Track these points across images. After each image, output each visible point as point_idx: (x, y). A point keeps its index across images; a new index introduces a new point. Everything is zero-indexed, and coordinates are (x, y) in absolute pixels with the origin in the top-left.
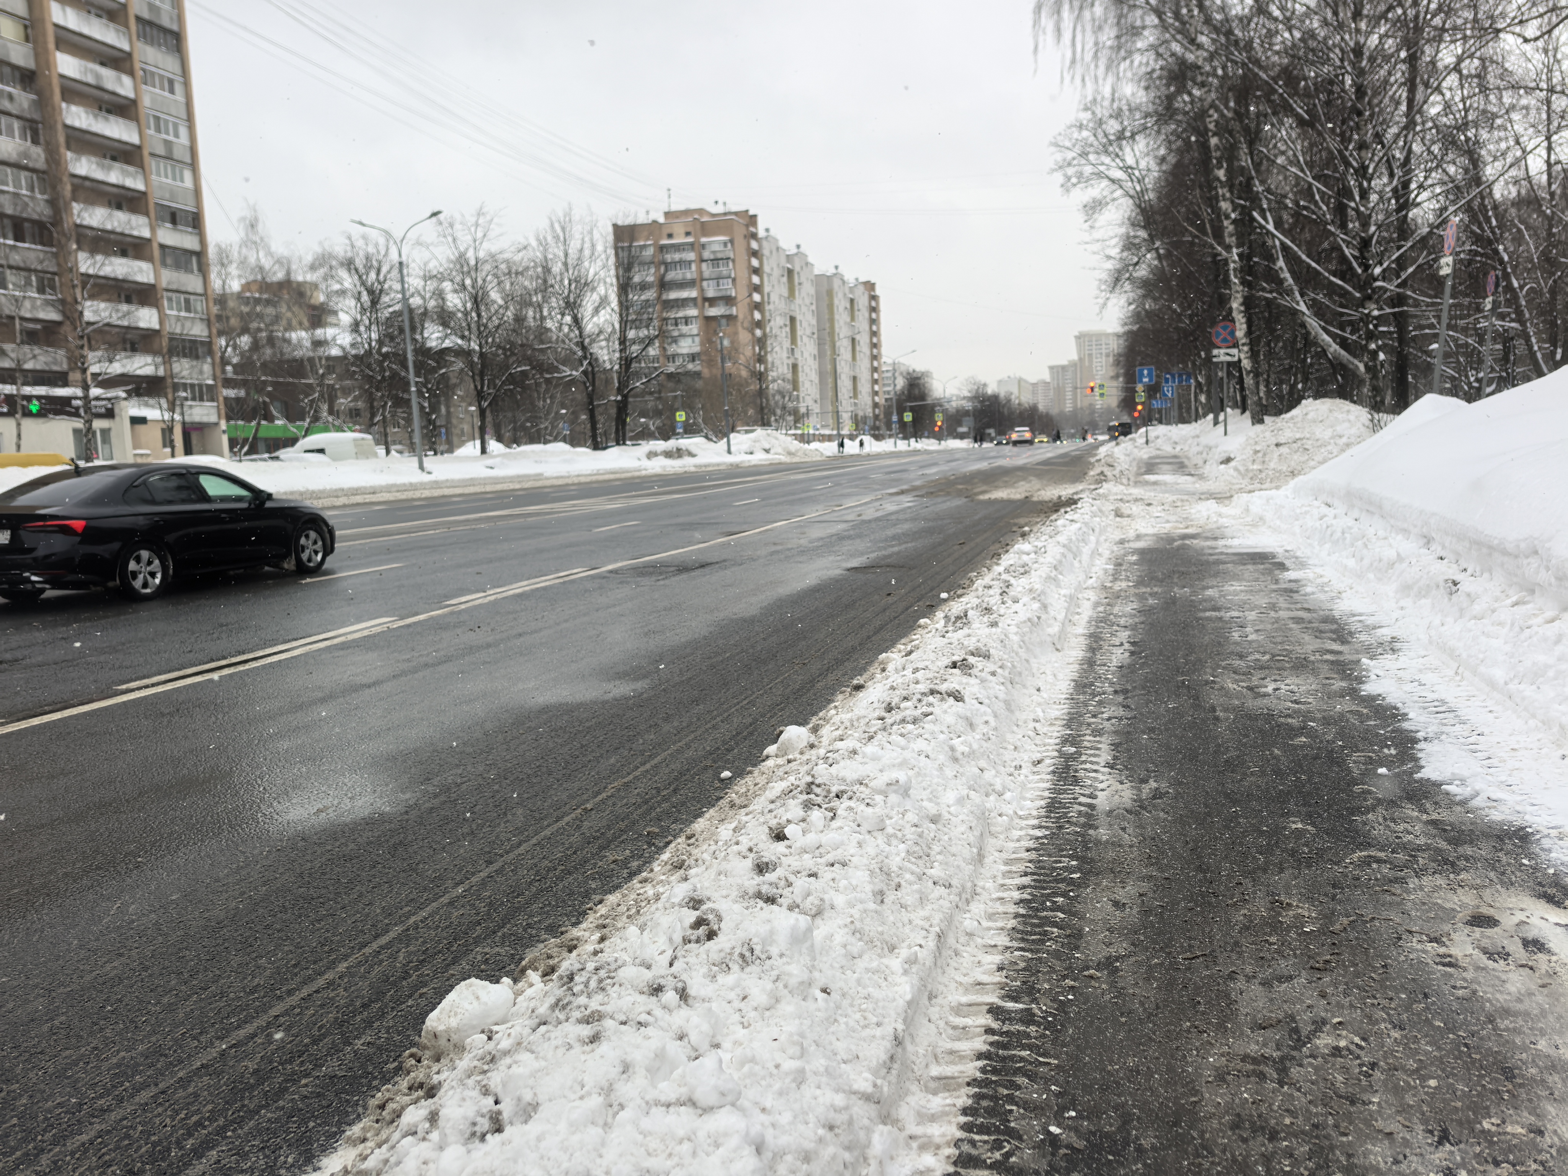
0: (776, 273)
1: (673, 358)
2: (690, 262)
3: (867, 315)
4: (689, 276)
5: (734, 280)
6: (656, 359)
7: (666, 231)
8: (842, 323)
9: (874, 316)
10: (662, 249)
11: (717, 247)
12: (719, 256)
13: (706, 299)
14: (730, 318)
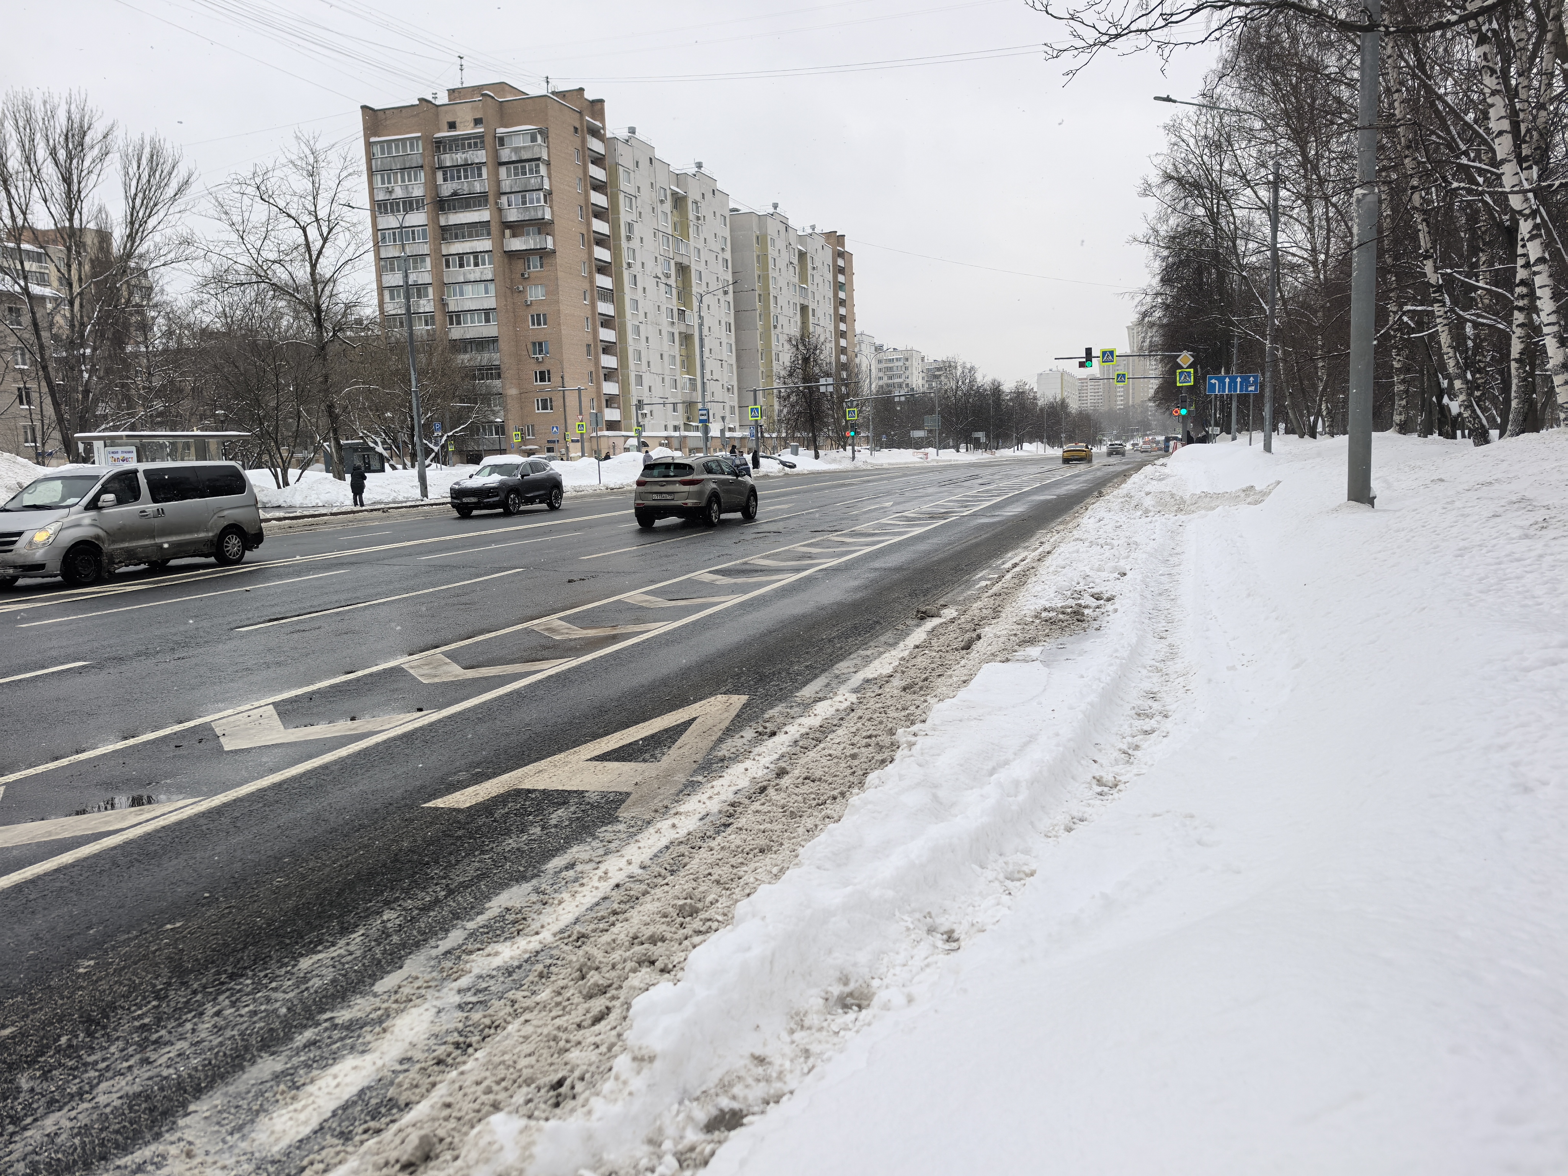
0: (647, 196)
1: (456, 317)
2: (480, 166)
3: (830, 277)
4: (478, 188)
5: (548, 194)
6: (429, 319)
7: (446, 119)
8: (782, 282)
9: (841, 278)
10: (440, 145)
11: (520, 142)
12: (525, 155)
13: (507, 225)
14: (543, 254)
